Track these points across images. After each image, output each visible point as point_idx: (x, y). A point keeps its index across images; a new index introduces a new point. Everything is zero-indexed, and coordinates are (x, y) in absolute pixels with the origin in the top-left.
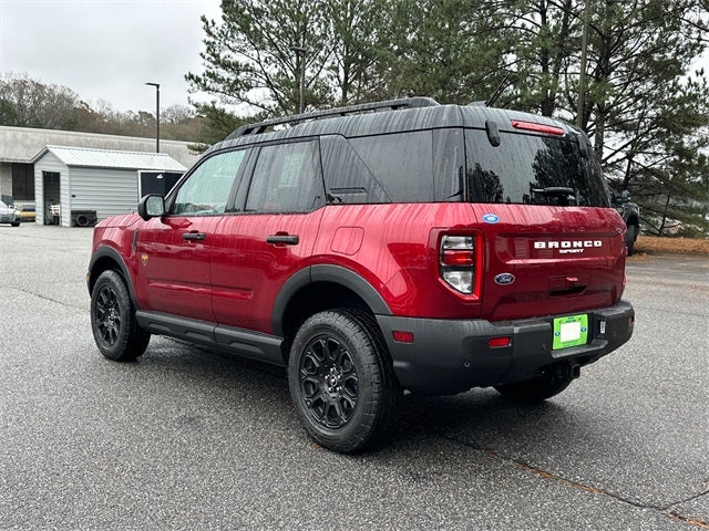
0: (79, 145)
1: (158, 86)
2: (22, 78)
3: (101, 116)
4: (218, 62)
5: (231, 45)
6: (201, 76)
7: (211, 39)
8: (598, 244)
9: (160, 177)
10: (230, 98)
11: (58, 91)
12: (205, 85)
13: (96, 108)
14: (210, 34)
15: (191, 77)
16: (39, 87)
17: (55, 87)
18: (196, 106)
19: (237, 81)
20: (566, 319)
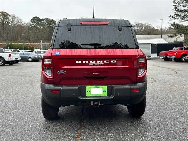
0: (144, 38)
1: (162, 20)
2: (138, 23)
3: (157, 30)
4: (178, 11)
5: (182, 5)
6: (173, 15)
7: (175, 4)
8: (115, 61)
9: (156, 45)
10: (182, 20)
11: (146, 25)
12: (175, 18)
13: (156, 28)
14: (175, 3)
15: (171, 16)
16: (142, 24)
17: (146, 24)
18: (171, 24)
19: (185, 15)
20: (94, 87)
